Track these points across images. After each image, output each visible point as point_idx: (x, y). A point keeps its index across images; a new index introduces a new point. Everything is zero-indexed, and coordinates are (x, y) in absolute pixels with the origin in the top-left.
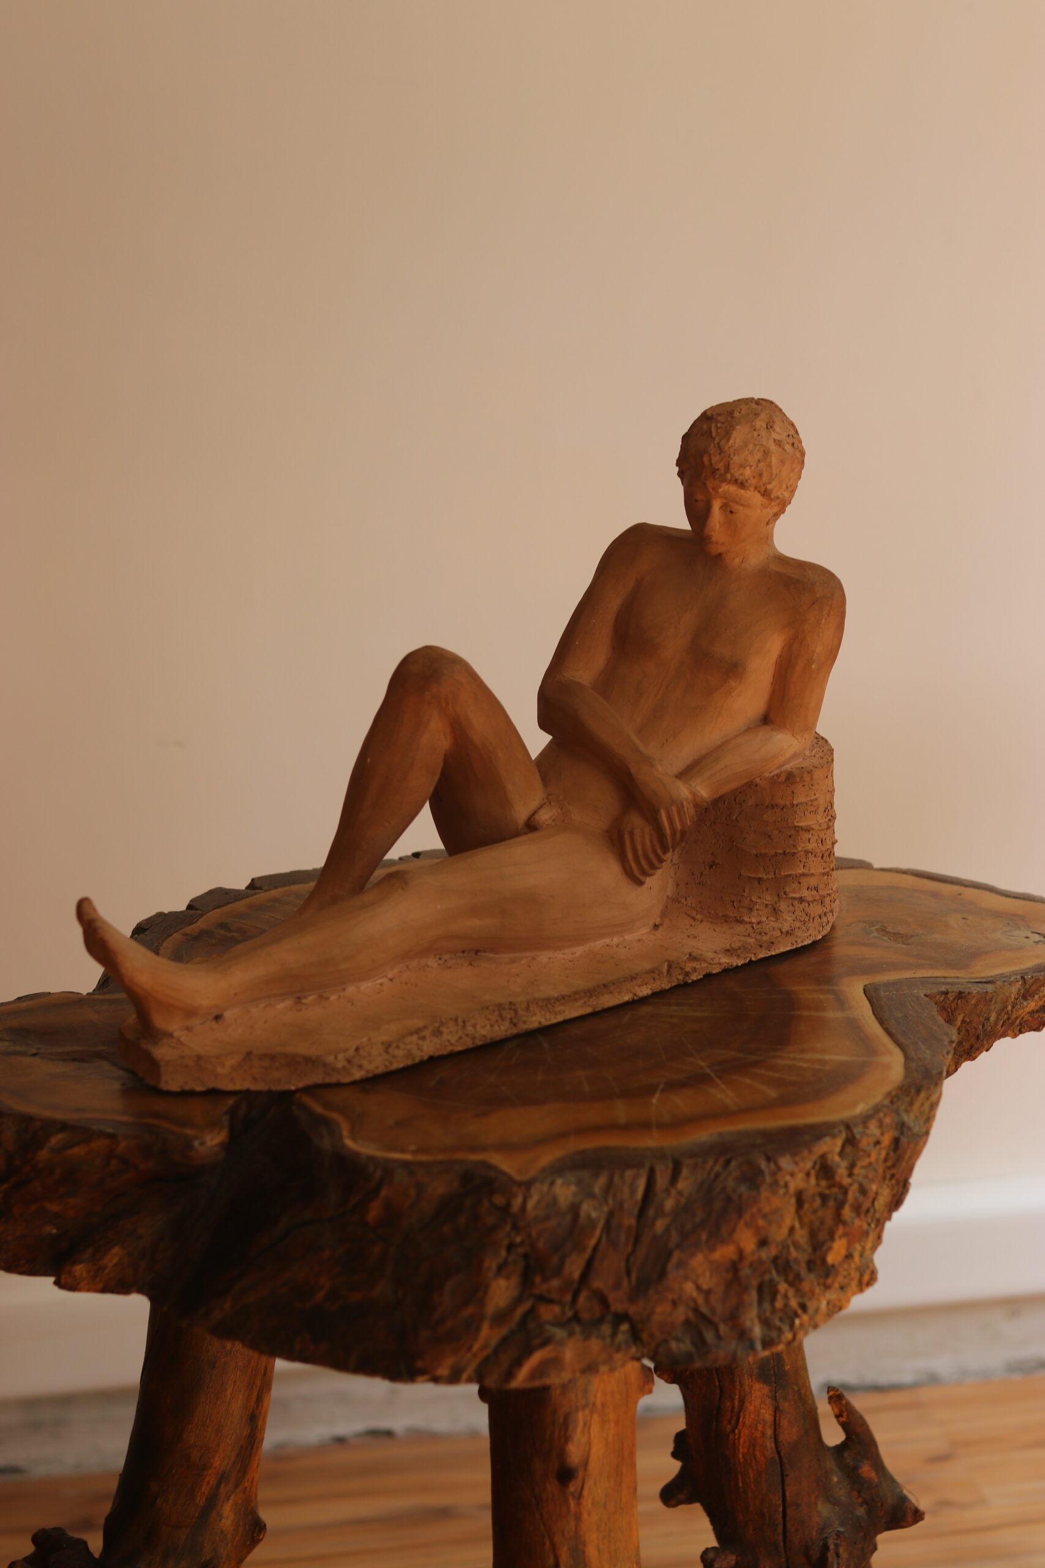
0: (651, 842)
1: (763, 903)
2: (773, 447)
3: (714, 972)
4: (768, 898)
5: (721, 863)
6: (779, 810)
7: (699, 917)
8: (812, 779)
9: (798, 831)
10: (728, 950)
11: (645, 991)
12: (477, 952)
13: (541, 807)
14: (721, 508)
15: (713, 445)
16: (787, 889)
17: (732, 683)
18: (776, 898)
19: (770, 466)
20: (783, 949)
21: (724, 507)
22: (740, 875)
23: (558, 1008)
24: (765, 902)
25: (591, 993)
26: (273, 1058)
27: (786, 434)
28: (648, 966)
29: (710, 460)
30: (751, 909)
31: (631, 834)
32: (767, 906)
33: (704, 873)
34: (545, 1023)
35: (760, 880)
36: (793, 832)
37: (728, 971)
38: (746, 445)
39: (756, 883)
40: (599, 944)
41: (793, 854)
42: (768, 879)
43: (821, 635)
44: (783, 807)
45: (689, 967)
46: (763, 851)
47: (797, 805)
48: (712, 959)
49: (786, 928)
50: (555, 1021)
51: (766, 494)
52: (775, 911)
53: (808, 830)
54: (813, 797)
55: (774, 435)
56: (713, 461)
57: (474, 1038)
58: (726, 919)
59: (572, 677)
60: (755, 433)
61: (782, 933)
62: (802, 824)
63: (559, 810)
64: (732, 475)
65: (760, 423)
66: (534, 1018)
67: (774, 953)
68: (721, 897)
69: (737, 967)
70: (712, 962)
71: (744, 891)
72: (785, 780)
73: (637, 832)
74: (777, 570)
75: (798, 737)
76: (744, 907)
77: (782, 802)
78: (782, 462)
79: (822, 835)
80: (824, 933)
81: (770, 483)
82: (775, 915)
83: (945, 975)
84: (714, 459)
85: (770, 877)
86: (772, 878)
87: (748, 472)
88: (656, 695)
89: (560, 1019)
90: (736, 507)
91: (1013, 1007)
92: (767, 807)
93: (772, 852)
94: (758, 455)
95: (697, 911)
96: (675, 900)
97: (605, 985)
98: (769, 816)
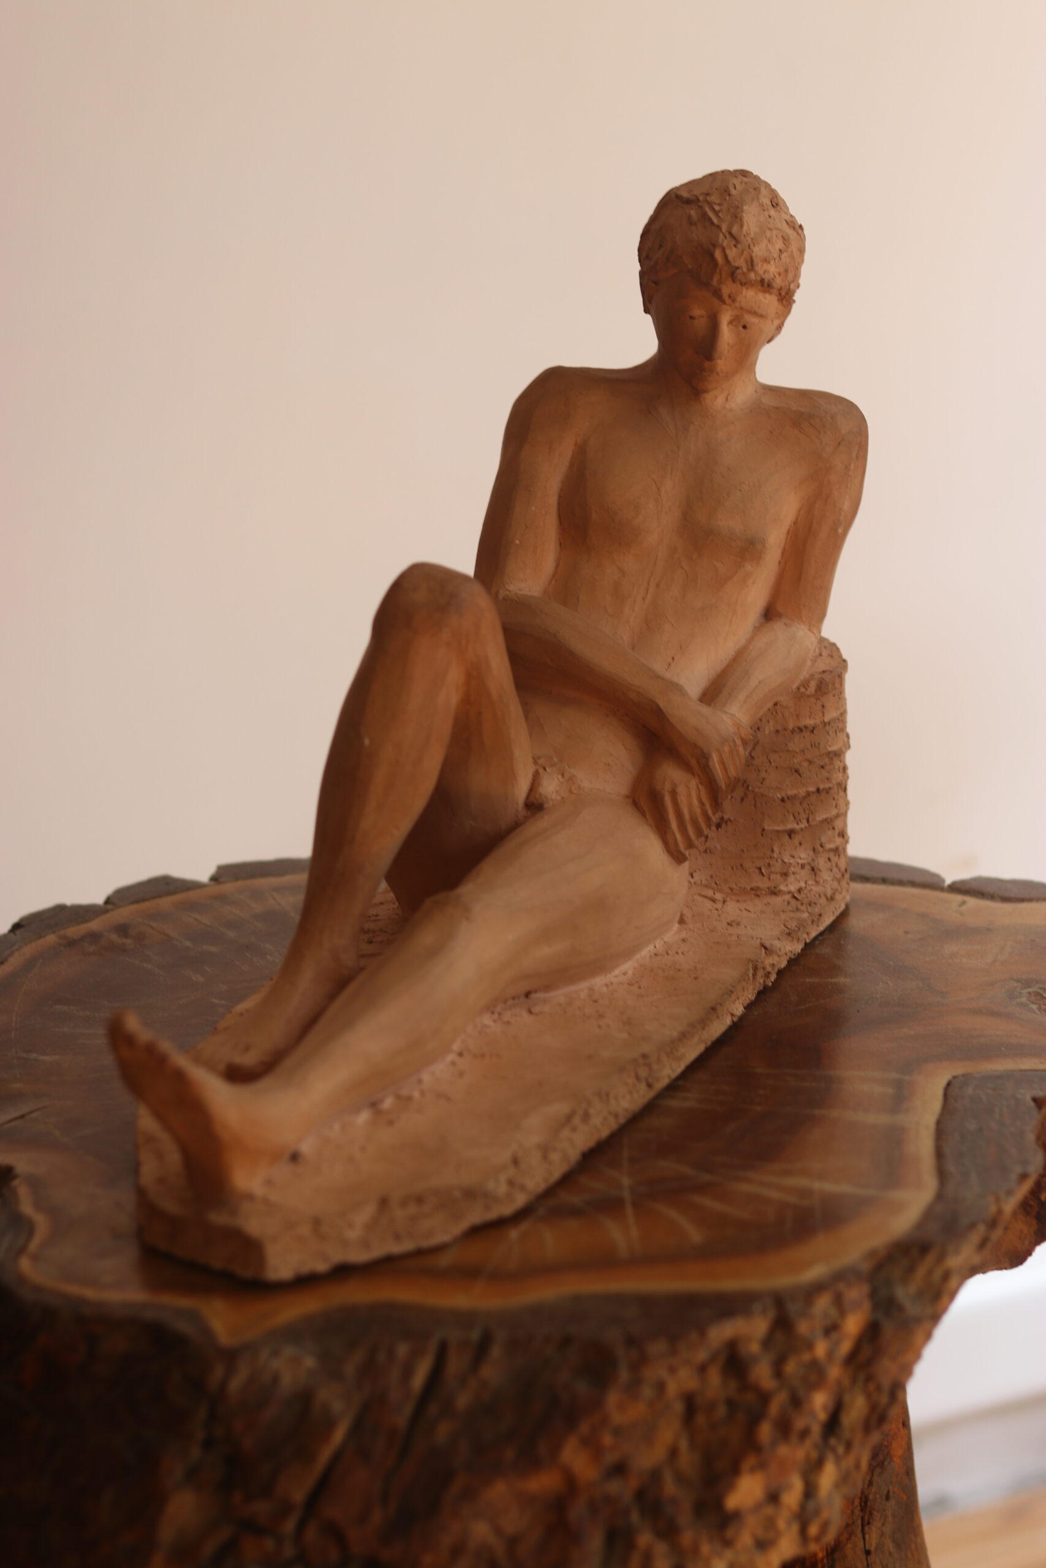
1: (798, 863)
3: (783, 966)
4: (804, 855)
5: (732, 819)
6: (809, 733)
7: (719, 896)
9: (832, 759)
10: (790, 935)
11: (739, 1008)
14: (730, 323)
16: (823, 839)
17: (748, 567)
18: (811, 853)
21: (737, 321)
22: (764, 830)
23: (680, 1051)
24: (800, 861)
28: (739, 971)
29: (726, 257)
30: (785, 874)
31: (674, 793)
32: (803, 866)
34: (672, 1075)
35: (791, 833)
36: (827, 760)
37: (792, 963)
38: (761, 231)
39: (787, 837)
41: (828, 791)
42: (802, 829)
43: (849, 486)
44: (814, 728)
45: (767, 965)
46: (790, 792)
47: (829, 723)
48: (780, 950)
49: (827, 891)
50: (680, 1070)
52: (814, 871)
56: (730, 257)
58: (756, 892)
59: (518, 589)
61: (826, 899)
63: (560, 777)
64: (757, 274)
65: (765, 201)
66: (665, 1072)
67: (822, 928)
68: (741, 865)
69: (798, 956)
70: (780, 953)
71: (773, 851)
72: (816, 691)
73: (681, 790)
76: (776, 873)
77: (812, 722)
82: (814, 876)
84: (732, 253)
85: (802, 826)
86: (806, 828)
89: (684, 1065)
90: (751, 320)
92: (793, 731)
93: (802, 792)
95: (713, 889)
98: (797, 743)
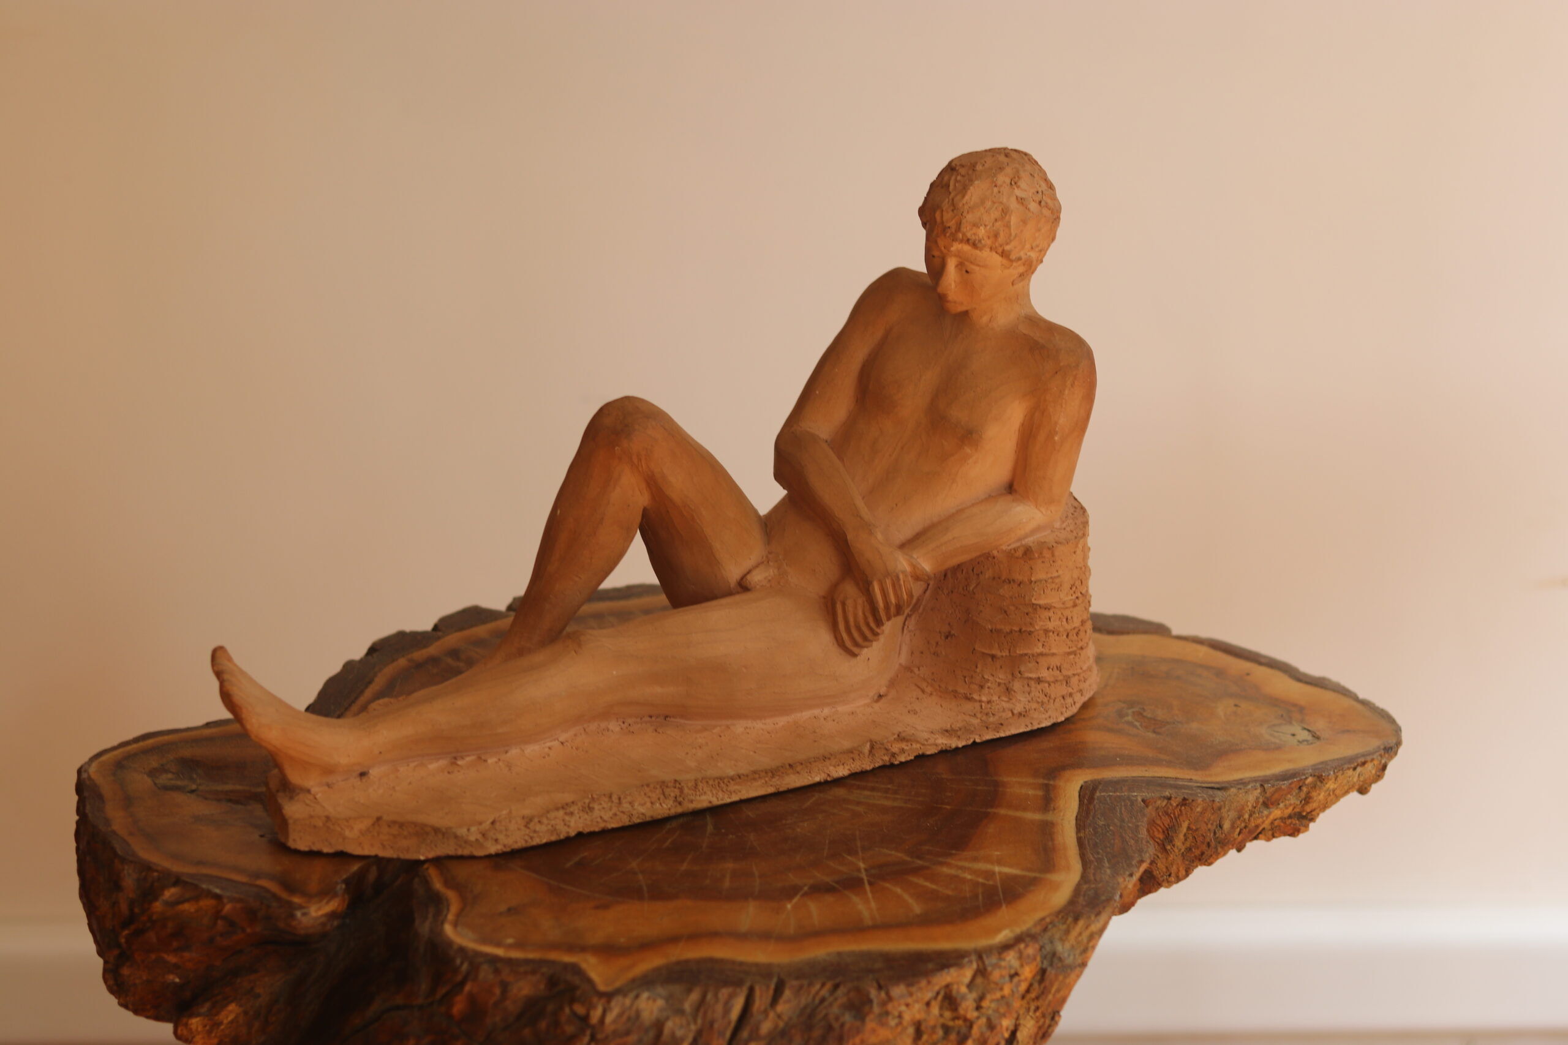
0: (864, 614)
1: (996, 681)
2: (1013, 204)
3: (928, 753)
4: (1002, 676)
5: (956, 634)
6: (1016, 586)
7: (929, 690)
8: (1053, 555)
9: (1035, 609)
10: (947, 731)
11: (842, 772)
12: (666, 717)
13: (757, 566)
14: (957, 266)
15: (947, 200)
16: (1022, 669)
17: (968, 450)
18: (1010, 677)
19: (1008, 226)
20: (1014, 731)
21: (960, 265)
22: (974, 649)
23: (733, 787)
24: (998, 680)
25: (773, 772)
26: (401, 825)
27: (1034, 190)
28: (847, 744)
29: (942, 217)
30: (982, 687)
31: (844, 604)
32: (999, 684)
33: (939, 643)
34: (716, 802)
35: (993, 657)
36: (1030, 610)
37: (944, 753)
38: (983, 202)
39: (990, 659)
40: (807, 714)
41: (1030, 633)
42: (1002, 656)
43: (1064, 406)
44: (1020, 583)
45: (895, 748)
46: (999, 627)
47: (1035, 582)
48: (927, 740)
49: (1018, 708)
50: (728, 801)
51: (1004, 254)
52: (1008, 690)
53: (1047, 608)
54: (1056, 574)
55: (1018, 192)
56: (945, 219)
57: (631, 816)
58: (955, 694)
59: (810, 428)
60: (996, 190)
61: (1013, 714)
62: (1041, 602)
63: (776, 571)
64: (964, 234)
65: (1003, 179)
66: (703, 797)
67: (1002, 735)
68: (954, 671)
69: (957, 749)
70: (926, 743)
71: (977, 667)
72: (1023, 555)
73: (850, 603)
74: (1025, 332)
75: (1043, 510)
76: (976, 684)
77: (1019, 577)
78: (1024, 222)
79: (1067, 613)
80: (1068, 714)
81: (1007, 244)
82: (1008, 694)
83: (1179, 776)
84: (946, 216)
85: (1004, 654)
86: (1006, 656)
87: (982, 232)
88: (890, 455)
89: (735, 798)
90: (971, 267)
91: (1250, 815)
92: (1004, 581)
93: (1007, 629)
94: (995, 214)
95: (928, 683)
96: (908, 669)
97: (790, 765)
98: (1005, 591)
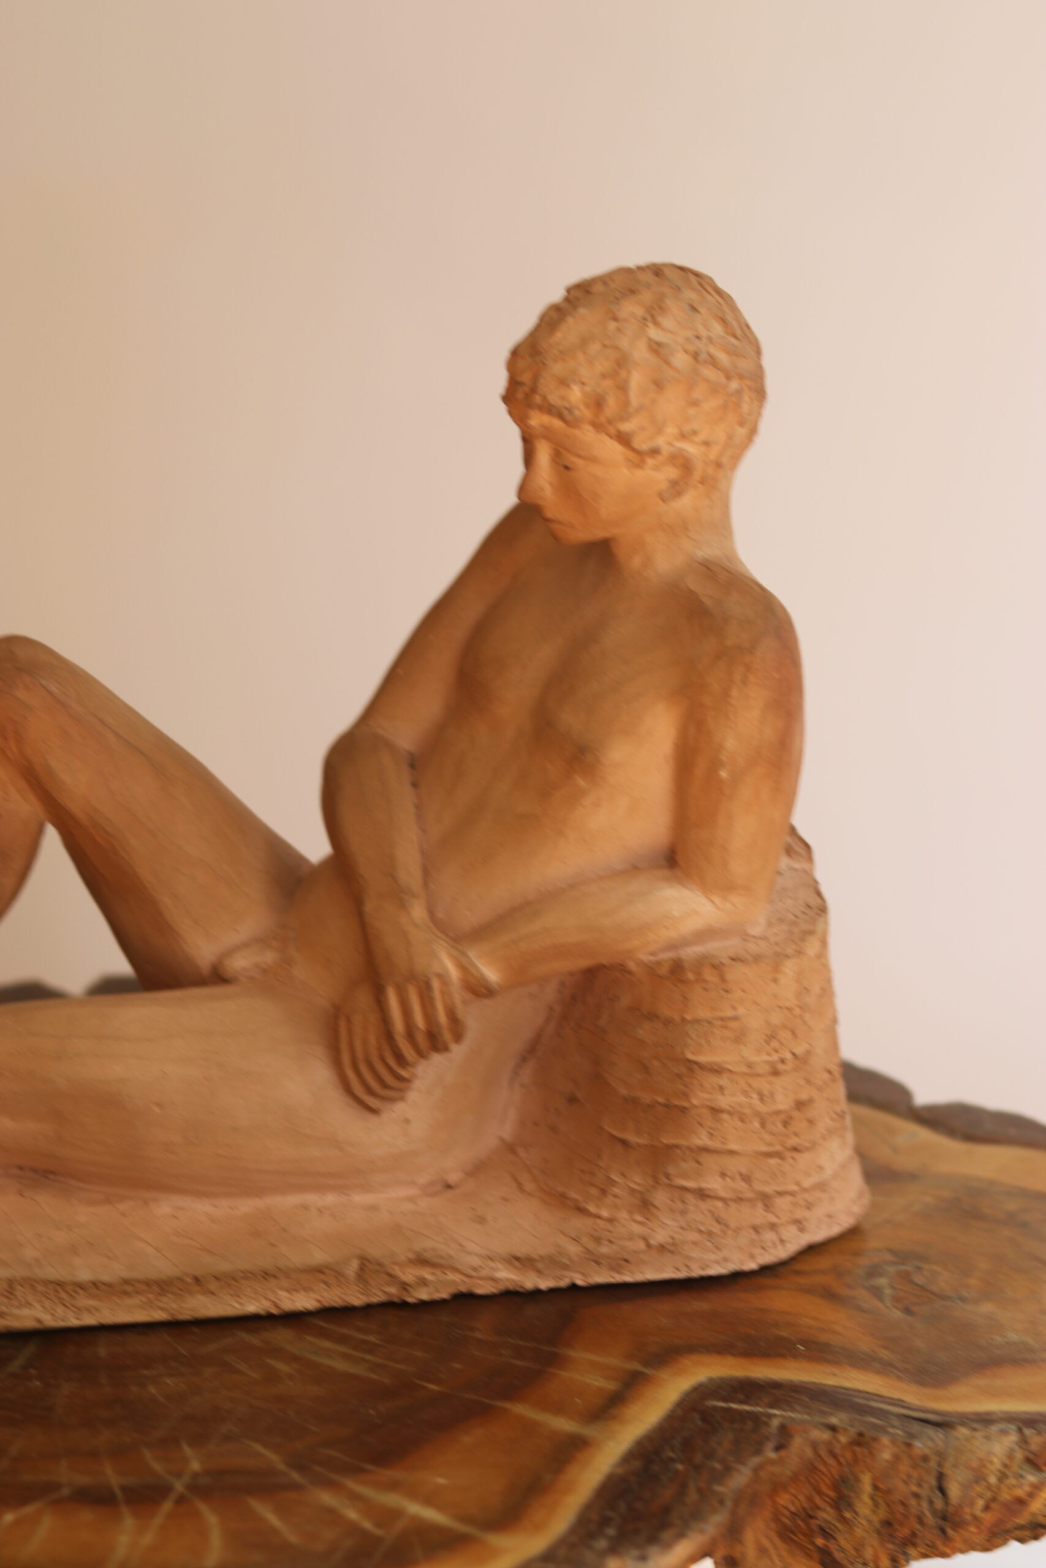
0: (377, 1040)
1: (628, 1186)
2: (640, 352)
3: (479, 1291)
4: (638, 1180)
5: (581, 1099)
6: (663, 1025)
8: (723, 980)
9: (691, 1070)
10: (517, 1259)
11: (304, 1302)
12: (48, 1174)
13: (246, 945)
14: (552, 457)
16: (671, 1170)
17: (581, 782)
18: (651, 1181)
19: (623, 388)
20: (651, 1274)
22: (601, 1127)
23: (83, 1301)
24: (631, 1184)
25: (163, 1286)
28: (319, 1257)
30: (604, 1192)
32: (633, 1191)
33: (559, 1111)
34: (50, 1321)
35: (625, 1143)
36: (683, 1070)
37: (512, 1296)
38: (584, 342)
39: (621, 1147)
41: (685, 1110)
42: (640, 1145)
44: (669, 1021)
45: (409, 1275)
46: (637, 1093)
47: (693, 1023)
48: (475, 1269)
49: (660, 1236)
50: (74, 1322)
52: (645, 1206)
53: (717, 1070)
54: (730, 1013)
55: (653, 333)
58: (563, 1200)
60: (612, 325)
61: (649, 1246)
62: (702, 1059)
63: (278, 955)
64: (545, 398)
66: (25, 1311)
67: (628, 1278)
68: (571, 1161)
69: (537, 1293)
70: (474, 1274)
71: (601, 1158)
72: (671, 975)
76: (596, 1186)
77: (666, 1011)
78: (659, 385)
79: (763, 1085)
81: (622, 419)
82: (644, 1211)
83: (884, 1392)
85: (643, 1142)
86: (645, 1145)
87: (576, 394)
89: (89, 1320)
90: (571, 459)
92: (645, 1016)
93: (649, 1099)
94: (603, 365)
95: (532, 1175)
97: (197, 1280)
98: (645, 1032)
